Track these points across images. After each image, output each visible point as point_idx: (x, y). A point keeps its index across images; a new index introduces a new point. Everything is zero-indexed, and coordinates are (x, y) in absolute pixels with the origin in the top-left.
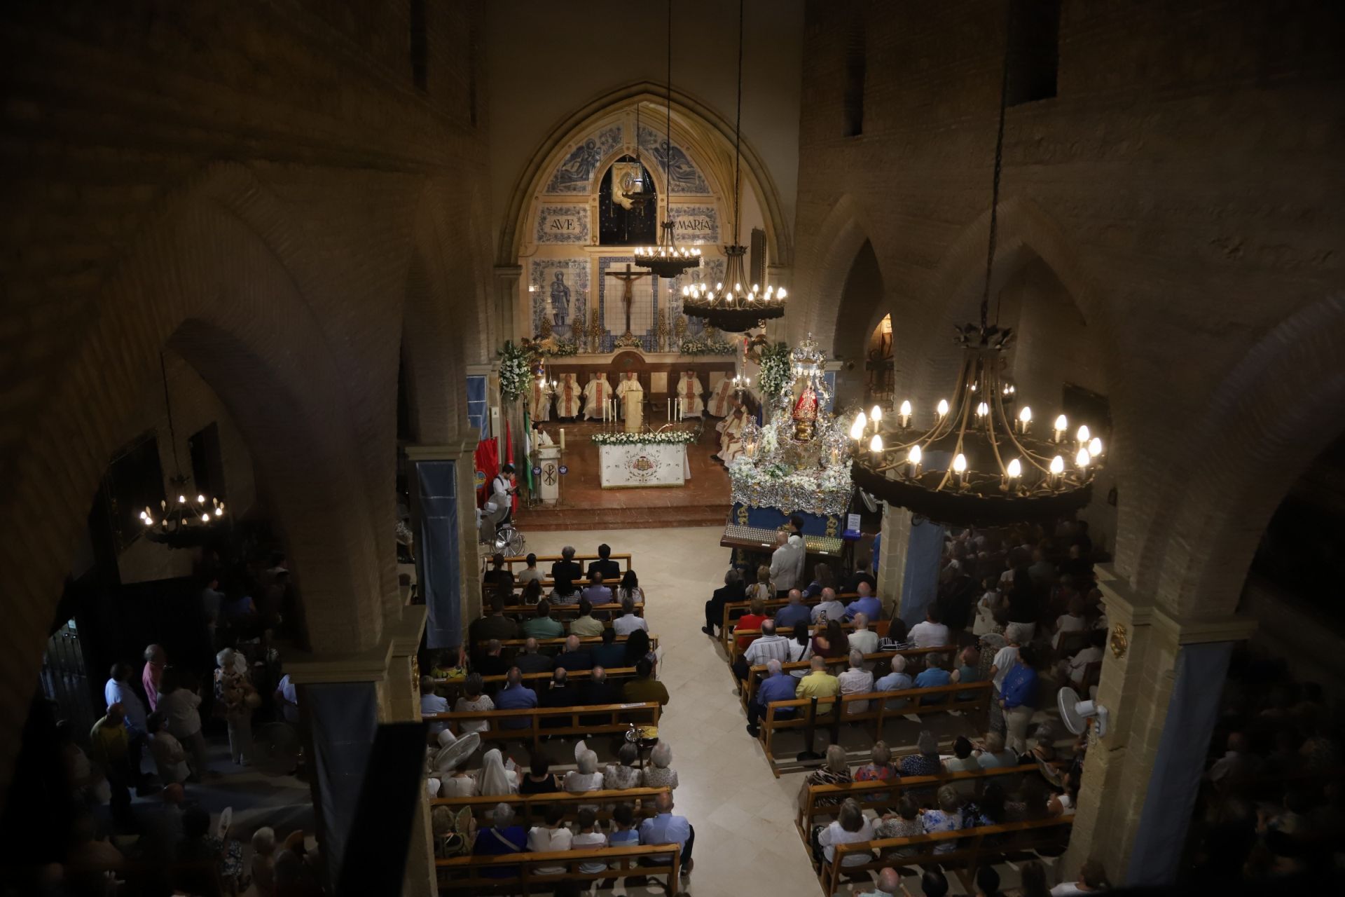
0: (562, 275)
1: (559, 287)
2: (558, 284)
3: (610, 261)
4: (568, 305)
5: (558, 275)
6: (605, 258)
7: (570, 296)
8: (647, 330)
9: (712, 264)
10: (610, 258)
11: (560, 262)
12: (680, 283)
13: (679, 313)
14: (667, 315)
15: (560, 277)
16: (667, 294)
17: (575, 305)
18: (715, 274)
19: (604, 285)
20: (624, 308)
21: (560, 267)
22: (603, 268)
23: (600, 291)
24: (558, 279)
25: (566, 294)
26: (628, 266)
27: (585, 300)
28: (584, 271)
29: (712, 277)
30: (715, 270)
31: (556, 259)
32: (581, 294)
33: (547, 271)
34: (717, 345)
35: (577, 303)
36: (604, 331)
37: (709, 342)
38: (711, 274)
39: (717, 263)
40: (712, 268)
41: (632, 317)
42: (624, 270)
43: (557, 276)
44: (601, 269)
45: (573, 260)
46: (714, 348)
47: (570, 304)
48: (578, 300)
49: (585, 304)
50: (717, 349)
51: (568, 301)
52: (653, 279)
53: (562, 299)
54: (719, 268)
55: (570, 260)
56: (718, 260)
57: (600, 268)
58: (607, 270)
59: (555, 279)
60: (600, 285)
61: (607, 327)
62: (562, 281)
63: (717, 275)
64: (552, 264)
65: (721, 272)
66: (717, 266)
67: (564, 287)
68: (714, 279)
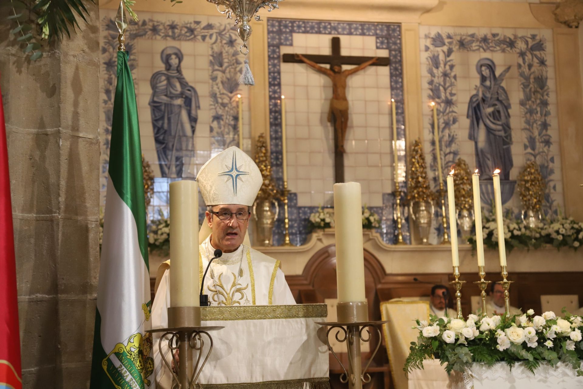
0: (180, 56)
1: (170, 84)
2: (168, 78)
3: (292, 31)
4: (193, 132)
5: (168, 56)
6: (280, 21)
7: (198, 107)
8: (384, 195)
9: (521, 45)
10: (293, 21)
11: (173, 27)
12: (452, 85)
13: (455, 154)
14: (429, 159)
15: (174, 61)
16: (427, 111)
17: (211, 130)
18: (530, 66)
19: (279, 85)
20: (327, 139)
21: (174, 38)
22: (278, 46)
23: (271, 98)
24: (169, 67)
25: (188, 102)
26: (336, 44)
27: (236, 118)
28: (231, 51)
29: (522, 75)
30: (529, 57)
31: (164, 19)
32: (224, 105)
33: (140, 44)
34: (556, 226)
35: (215, 124)
36: (283, 192)
37: (532, 222)
38: (519, 66)
39: (530, 45)
40: (522, 54)
41: (348, 161)
42: (326, 51)
43: (166, 60)
44: (273, 47)
45: (204, 24)
46: (550, 230)
47: (198, 127)
48: (217, 118)
49: (235, 128)
50: (557, 232)
51: (193, 120)
52: (391, 75)
53: (179, 114)
54: (537, 53)
55: (198, 23)
56: (533, 37)
57: (269, 46)
58: (285, 50)
59: (161, 66)
60: (270, 85)
61: (290, 186)
62: (178, 70)
63: (533, 69)
64: (155, 30)
65: (542, 62)
66: (532, 49)
67: (184, 84)
68: (527, 79)
